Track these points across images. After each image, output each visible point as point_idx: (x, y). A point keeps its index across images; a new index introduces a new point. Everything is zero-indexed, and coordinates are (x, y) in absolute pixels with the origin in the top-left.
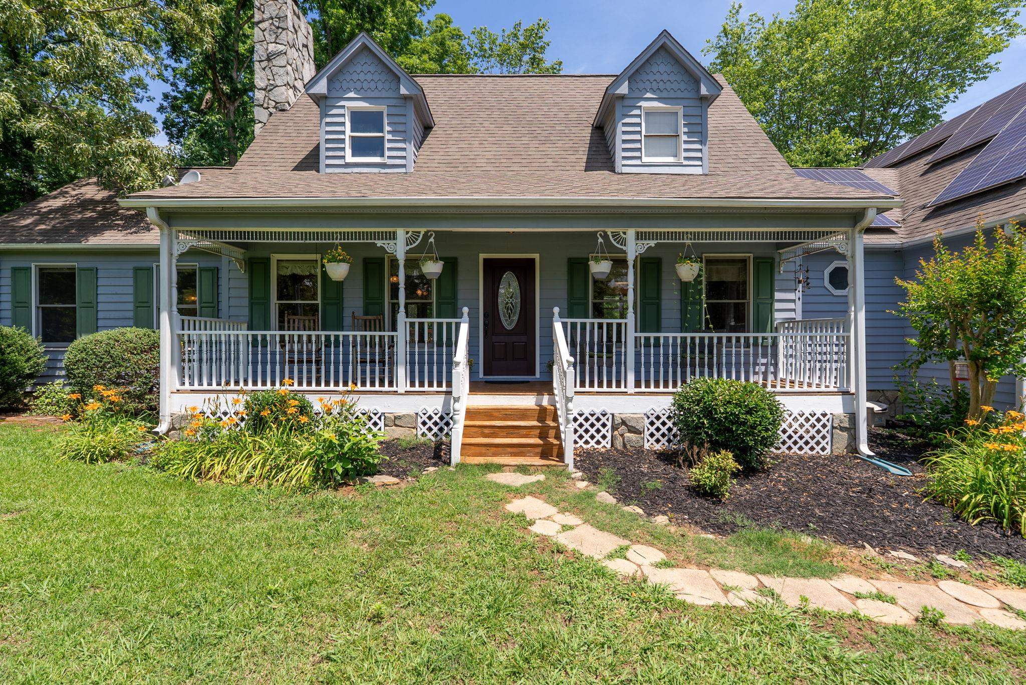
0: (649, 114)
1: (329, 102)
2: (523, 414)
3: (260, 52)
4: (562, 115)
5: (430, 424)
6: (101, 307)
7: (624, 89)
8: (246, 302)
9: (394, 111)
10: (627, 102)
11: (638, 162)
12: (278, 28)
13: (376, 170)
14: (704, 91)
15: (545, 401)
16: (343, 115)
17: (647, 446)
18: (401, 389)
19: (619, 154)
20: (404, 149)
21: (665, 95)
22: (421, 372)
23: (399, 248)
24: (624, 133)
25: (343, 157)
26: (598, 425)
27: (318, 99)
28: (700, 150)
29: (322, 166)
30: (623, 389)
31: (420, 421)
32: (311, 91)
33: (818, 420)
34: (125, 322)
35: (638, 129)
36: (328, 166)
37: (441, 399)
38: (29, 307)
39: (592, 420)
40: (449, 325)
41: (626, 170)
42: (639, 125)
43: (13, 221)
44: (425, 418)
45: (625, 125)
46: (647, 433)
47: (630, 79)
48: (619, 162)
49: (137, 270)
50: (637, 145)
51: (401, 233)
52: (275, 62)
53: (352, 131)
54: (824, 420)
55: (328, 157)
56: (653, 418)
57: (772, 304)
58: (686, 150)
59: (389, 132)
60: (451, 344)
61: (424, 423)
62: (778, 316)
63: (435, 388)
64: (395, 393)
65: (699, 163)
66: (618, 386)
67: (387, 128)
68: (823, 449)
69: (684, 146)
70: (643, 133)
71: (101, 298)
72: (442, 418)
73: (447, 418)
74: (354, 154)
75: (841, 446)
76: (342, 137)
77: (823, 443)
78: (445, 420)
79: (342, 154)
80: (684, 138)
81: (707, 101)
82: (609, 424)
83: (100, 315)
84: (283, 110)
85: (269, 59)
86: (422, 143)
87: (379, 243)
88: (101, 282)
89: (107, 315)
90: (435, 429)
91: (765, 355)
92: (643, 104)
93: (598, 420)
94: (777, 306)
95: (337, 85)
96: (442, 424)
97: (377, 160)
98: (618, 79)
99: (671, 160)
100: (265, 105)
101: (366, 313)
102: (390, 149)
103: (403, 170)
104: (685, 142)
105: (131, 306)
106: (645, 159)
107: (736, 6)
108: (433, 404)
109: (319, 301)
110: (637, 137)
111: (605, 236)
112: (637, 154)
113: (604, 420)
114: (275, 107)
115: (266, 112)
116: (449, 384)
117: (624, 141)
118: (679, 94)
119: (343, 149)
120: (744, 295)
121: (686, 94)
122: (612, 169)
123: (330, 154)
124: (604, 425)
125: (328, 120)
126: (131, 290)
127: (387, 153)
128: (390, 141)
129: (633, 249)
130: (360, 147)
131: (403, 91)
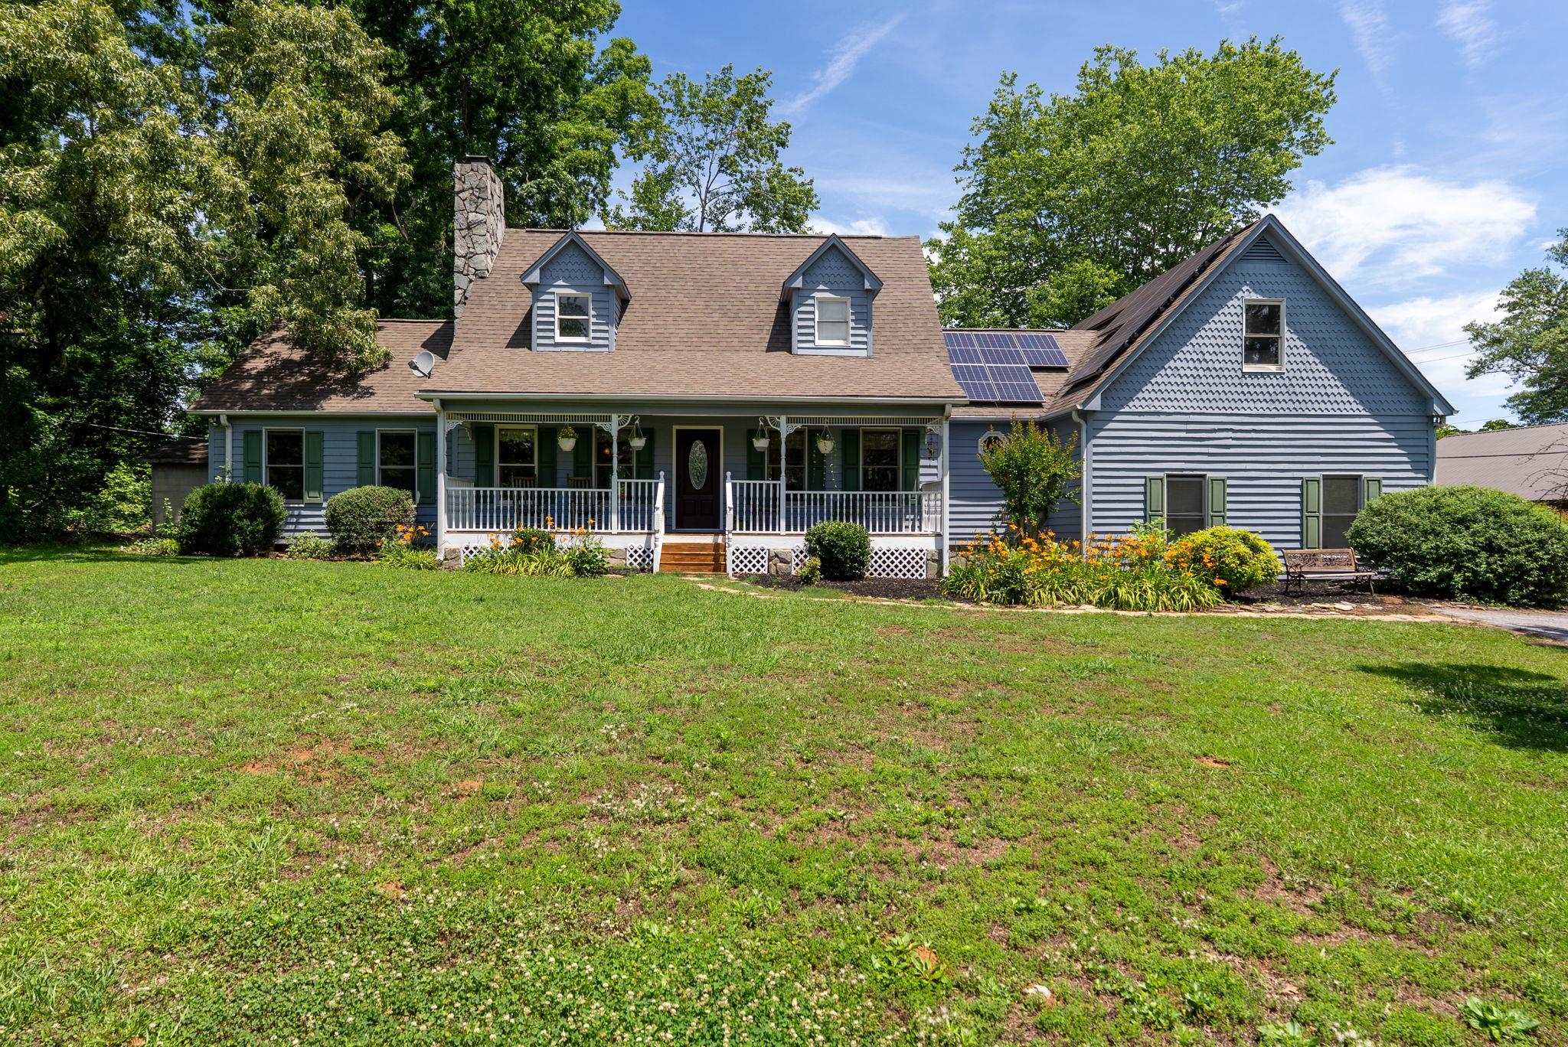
0: (821, 302)
1: (540, 289)
2: (703, 546)
3: (461, 221)
4: (752, 287)
5: (636, 556)
6: (326, 467)
7: (798, 283)
8: (473, 465)
9: (599, 297)
10: (802, 293)
11: (811, 345)
12: (478, 198)
13: (582, 349)
14: (867, 286)
15: (720, 539)
16: (553, 301)
17: (793, 573)
18: (614, 531)
19: (795, 338)
20: (607, 331)
21: (835, 287)
22: (629, 518)
23: (613, 427)
24: (800, 319)
25: (553, 338)
26: (758, 558)
27: (531, 287)
28: (866, 336)
29: (534, 345)
30: (777, 532)
31: (628, 554)
32: (526, 281)
33: (917, 554)
34: (351, 482)
35: (811, 316)
36: (539, 345)
37: (644, 537)
38: (260, 467)
39: (754, 553)
40: (650, 485)
41: (800, 352)
42: (813, 313)
43: (232, 384)
44: (632, 552)
45: (800, 312)
46: (793, 563)
47: (803, 274)
48: (795, 345)
49: (360, 434)
50: (811, 331)
51: (615, 417)
52: (474, 232)
53: (561, 314)
54: (921, 554)
55: (539, 337)
56: (798, 553)
57: (917, 470)
58: (853, 335)
59: (593, 316)
60: (652, 499)
61: (631, 556)
62: (922, 479)
63: (639, 531)
64: (610, 534)
65: (865, 346)
66: (774, 529)
67: (592, 313)
68: (921, 575)
69: (852, 332)
70: (817, 320)
71: (326, 459)
72: (644, 552)
73: (648, 552)
74: (562, 335)
75: (933, 574)
76: (552, 319)
77: (921, 571)
78: (647, 553)
79: (551, 334)
80: (852, 324)
81: (872, 293)
82: (766, 557)
83: (326, 475)
84: (482, 278)
85: (469, 228)
86: (620, 319)
87: (598, 424)
88: (326, 444)
89: (332, 475)
90: (640, 560)
91: (913, 513)
92: (817, 295)
93: (758, 553)
94: (922, 471)
95: (548, 274)
96: (644, 556)
97: (582, 340)
98: (793, 277)
99: (841, 343)
100: (465, 272)
101: (576, 475)
102: (594, 331)
103: (606, 349)
104: (853, 328)
105: (354, 467)
106: (819, 342)
107: (1010, 76)
108: (638, 542)
109: (536, 464)
110: (810, 323)
111: (765, 421)
112: (810, 338)
113: (762, 553)
114: (475, 274)
115: (466, 279)
116: (650, 528)
117: (800, 327)
118: (847, 287)
119: (553, 330)
120: (894, 461)
121: (854, 287)
122: (790, 352)
123: (541, 334)
124: (762, 558)
125: (540, 304)
126: (355, 452)
127: (592, 335)
128: (594, 324)
129: (785, 429)
130: (568, 328)
131: (607, 282)
